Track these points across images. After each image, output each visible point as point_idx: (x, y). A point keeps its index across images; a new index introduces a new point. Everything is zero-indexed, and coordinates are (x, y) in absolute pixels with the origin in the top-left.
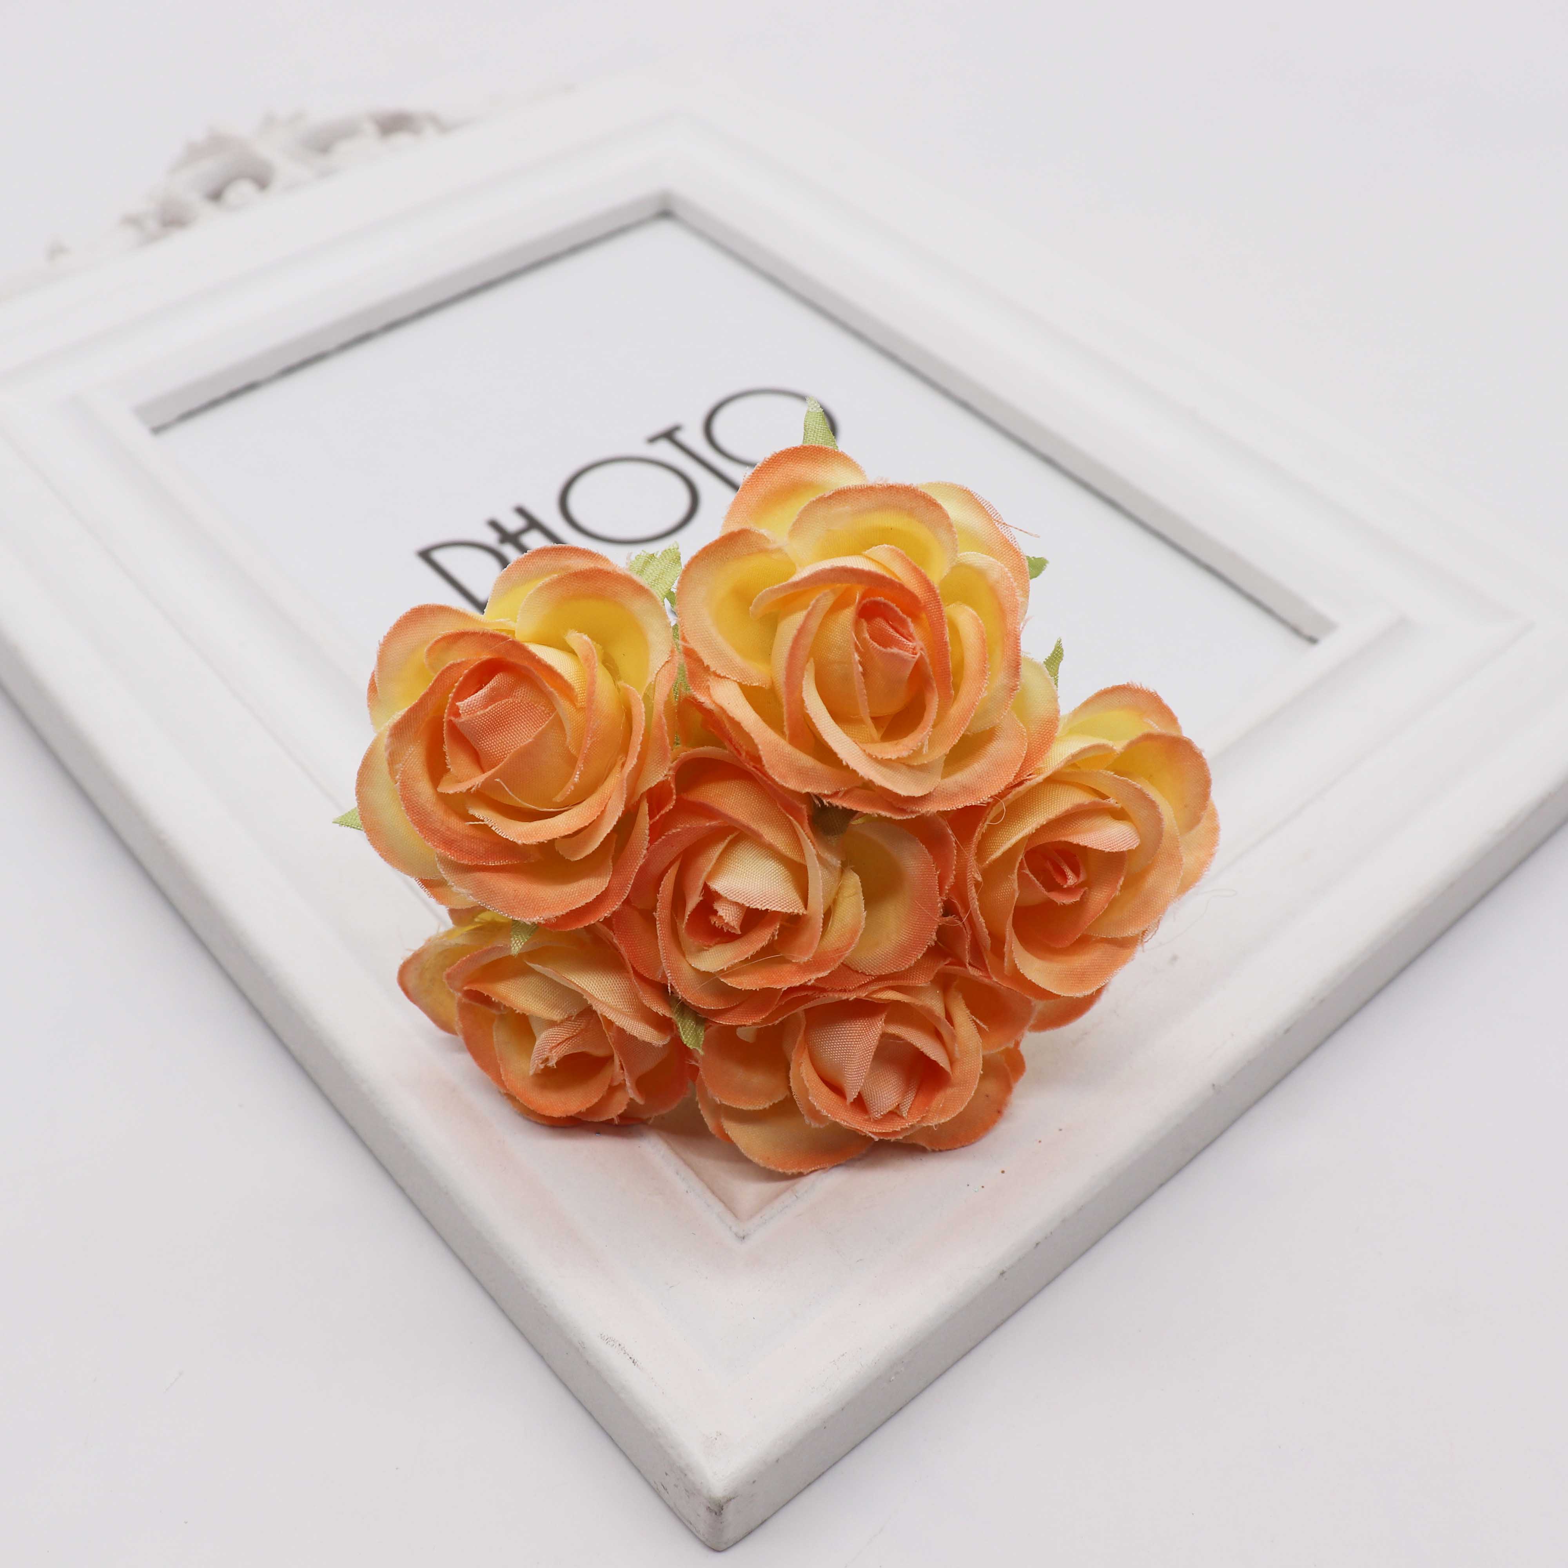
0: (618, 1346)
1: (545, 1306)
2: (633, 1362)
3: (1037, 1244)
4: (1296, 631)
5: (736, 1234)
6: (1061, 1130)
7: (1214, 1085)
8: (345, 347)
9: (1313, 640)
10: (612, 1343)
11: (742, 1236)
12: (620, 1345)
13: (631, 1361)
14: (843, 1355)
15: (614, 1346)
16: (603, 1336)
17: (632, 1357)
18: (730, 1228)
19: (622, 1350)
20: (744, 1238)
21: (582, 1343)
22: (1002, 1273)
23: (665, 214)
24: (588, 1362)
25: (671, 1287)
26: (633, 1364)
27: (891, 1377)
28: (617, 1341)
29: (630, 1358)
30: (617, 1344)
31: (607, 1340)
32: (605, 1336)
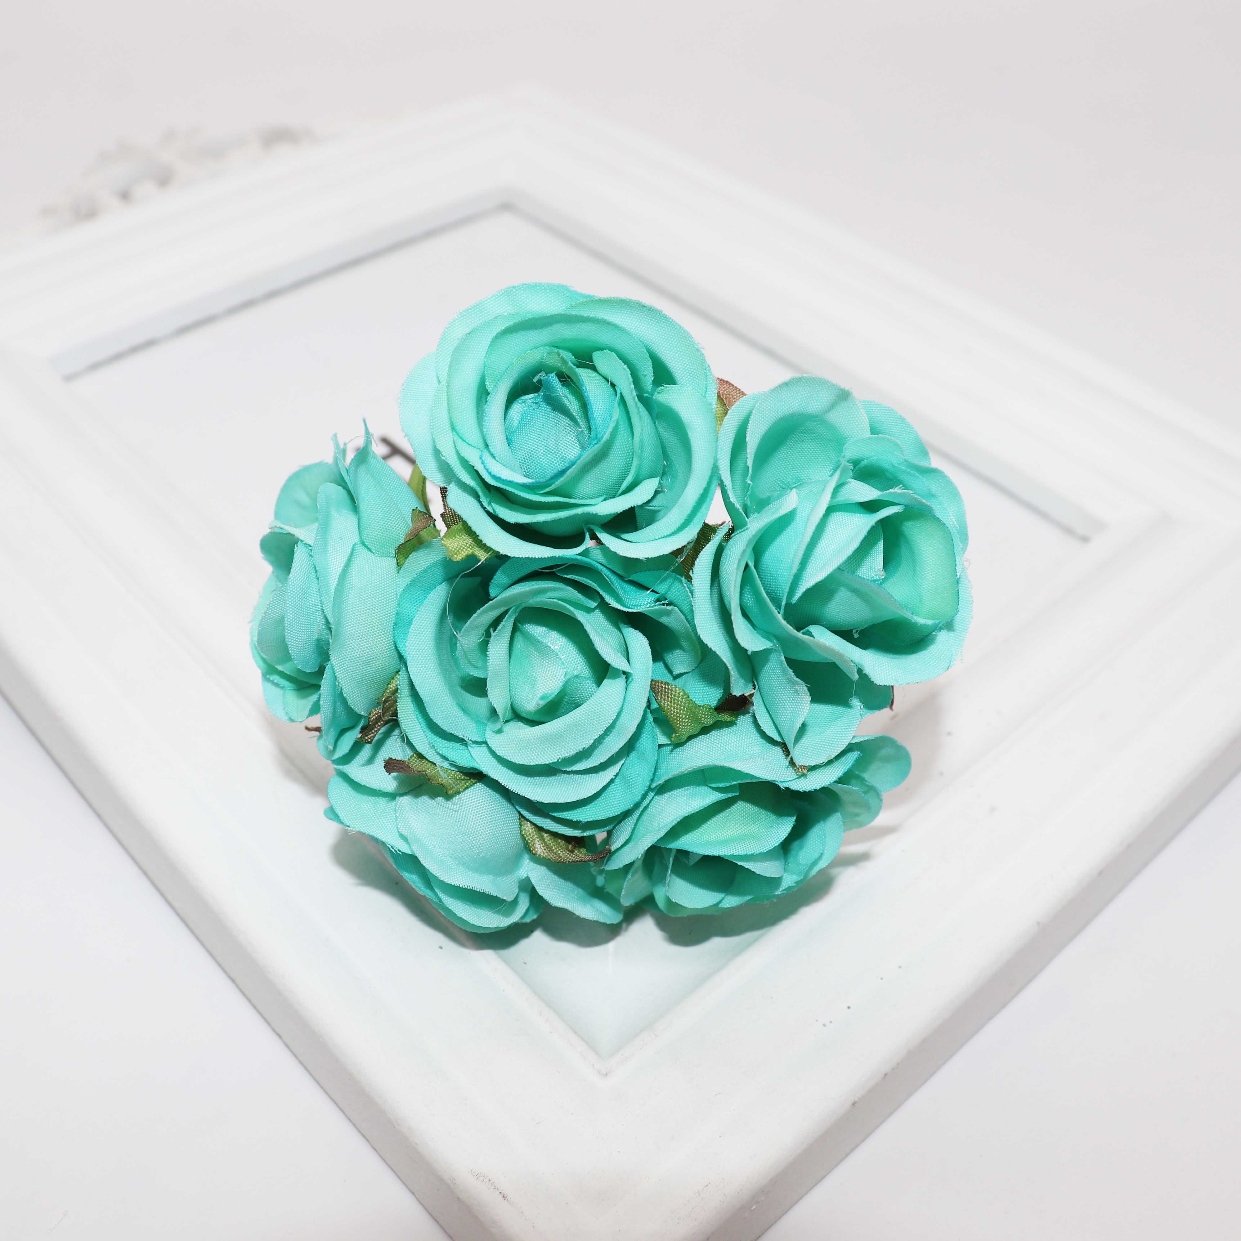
0: (488, 1182)
1: (416, 1144)
2: (503, 1197)
3: (885, 1075)
5: (599, 1072)
6: (900, 967)
7: (1038, 923)
8: (233, 311)
10: (482, 1179)
11: (605, 1073)
12: (490, 1180)
13: (501, 1196)
14: (707, 1186)
15: (484, 1182)
16: (473, 1171)
17: (502, 1192)
18: (593, 1065)
19: (492, 1185)
20: (606, 1075)
21: (453, 1179)
22: (854, 1104)
23: (506, 207)
24: (458, 1198)
25: (538, 1123)
26: (504, 1199)
27: (752, 1206)
28: (487, 1177)
29: (500, 1193)
30: (487, 1180)
31: (477, 1176)
32: (475, 1172)
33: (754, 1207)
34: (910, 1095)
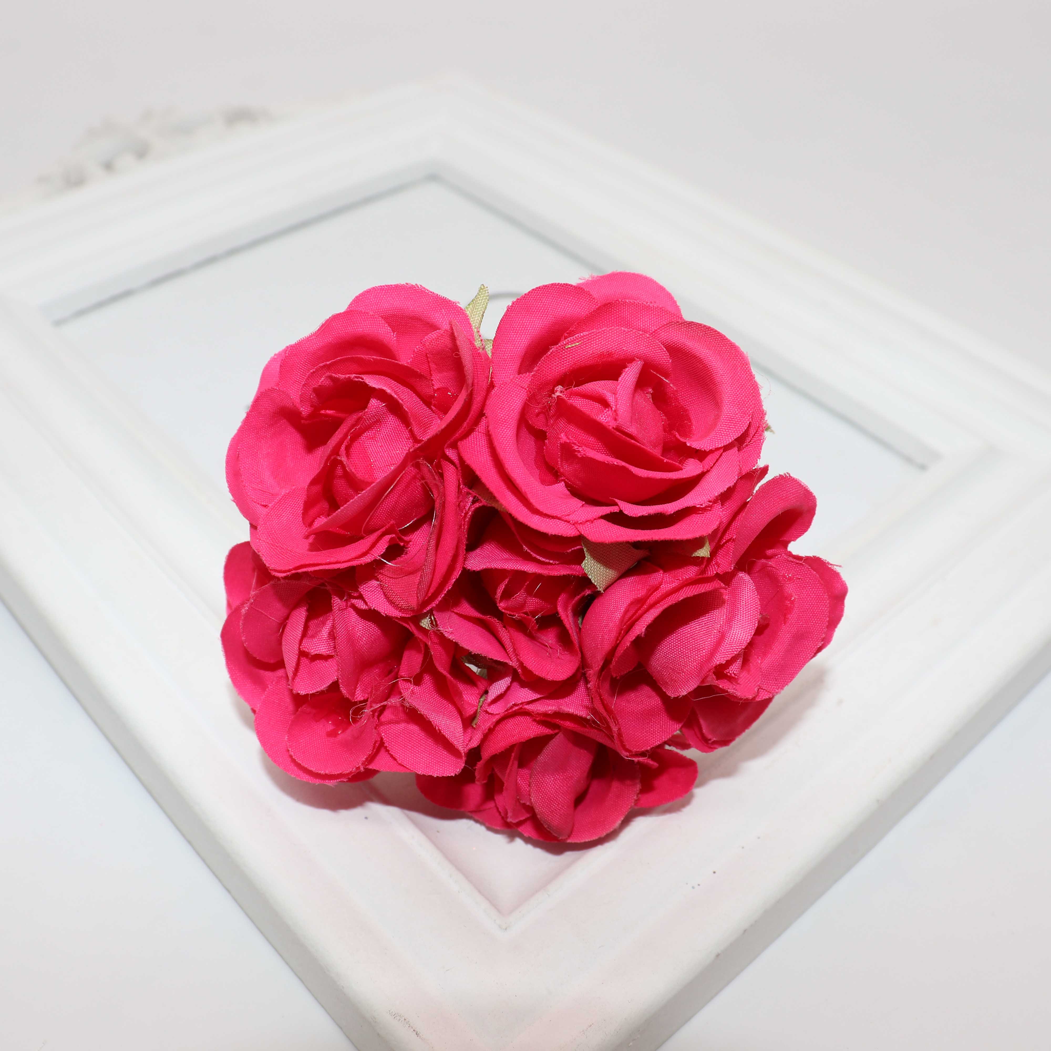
0: (403, 1021)
2: (416, 1034)
3: (745, 930)
4: (908, 460)
5: (500, 927)
6: (759, 838)
9: (923, 467)
10: (398, 1018)
11: (505, 927)
12: (405, 1019)
13: (415, 1033)
14: (591, 1026)
15: (401, 1021)
16: (391, 1012)
17: (416, 1030)
18: (495, 921)
19: (407, 1023)
20: (506, 929)
21: (374, 1018)
22: (718, 955)
23: (433, 178)
24: (378, 1034)
25: (447, 970)
26: (416, 1036)
27: (629, 1043)
28: (403, 1016)
29: (414, 1030)
30: (403, 1019)
31: (395, 1015)
32: (392, 1012)
33: (631, 1044)
34: (765, 947)
